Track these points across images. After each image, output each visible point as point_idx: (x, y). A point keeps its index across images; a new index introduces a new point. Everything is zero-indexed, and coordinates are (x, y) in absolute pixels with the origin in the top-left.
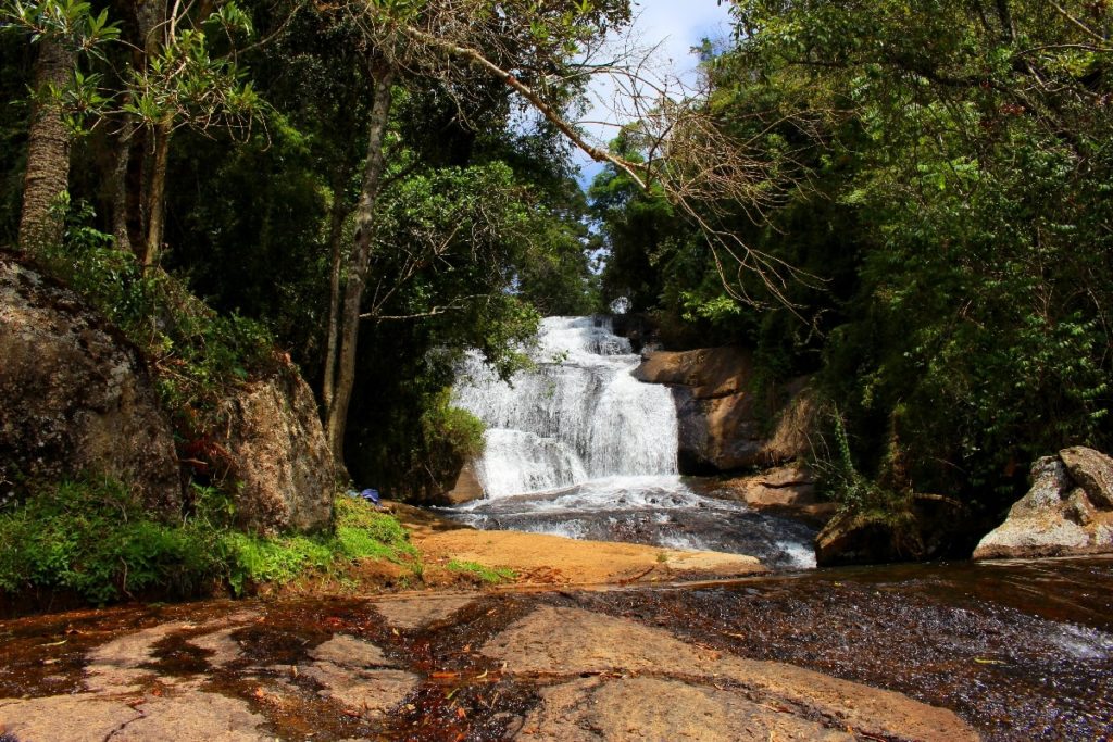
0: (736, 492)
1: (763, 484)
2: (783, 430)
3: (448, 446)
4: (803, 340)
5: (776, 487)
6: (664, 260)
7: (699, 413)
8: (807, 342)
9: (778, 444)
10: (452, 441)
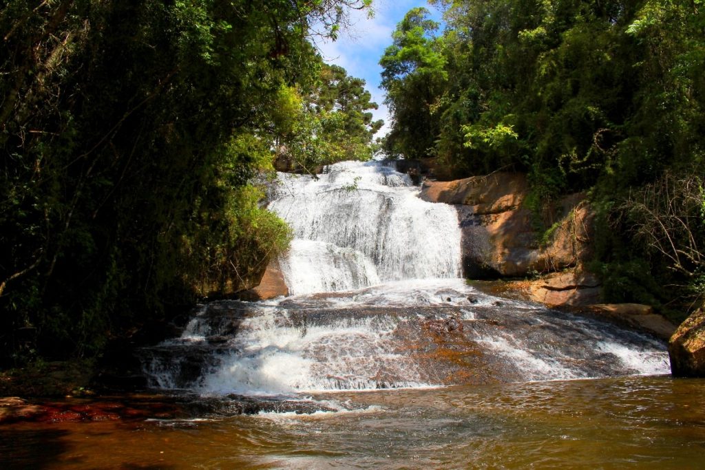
0: (522, 294)
1: (545, 287)
2: (562, 238)
3: (254, 244)
4: (580, 157)
5: (559, 290)
6: (441, 110)
7: (480, 224)
8: (585, 159)
9: (557, 251)
10: (258, 238)
